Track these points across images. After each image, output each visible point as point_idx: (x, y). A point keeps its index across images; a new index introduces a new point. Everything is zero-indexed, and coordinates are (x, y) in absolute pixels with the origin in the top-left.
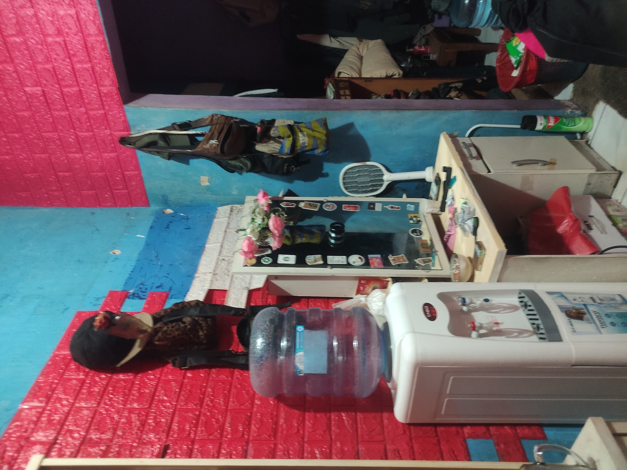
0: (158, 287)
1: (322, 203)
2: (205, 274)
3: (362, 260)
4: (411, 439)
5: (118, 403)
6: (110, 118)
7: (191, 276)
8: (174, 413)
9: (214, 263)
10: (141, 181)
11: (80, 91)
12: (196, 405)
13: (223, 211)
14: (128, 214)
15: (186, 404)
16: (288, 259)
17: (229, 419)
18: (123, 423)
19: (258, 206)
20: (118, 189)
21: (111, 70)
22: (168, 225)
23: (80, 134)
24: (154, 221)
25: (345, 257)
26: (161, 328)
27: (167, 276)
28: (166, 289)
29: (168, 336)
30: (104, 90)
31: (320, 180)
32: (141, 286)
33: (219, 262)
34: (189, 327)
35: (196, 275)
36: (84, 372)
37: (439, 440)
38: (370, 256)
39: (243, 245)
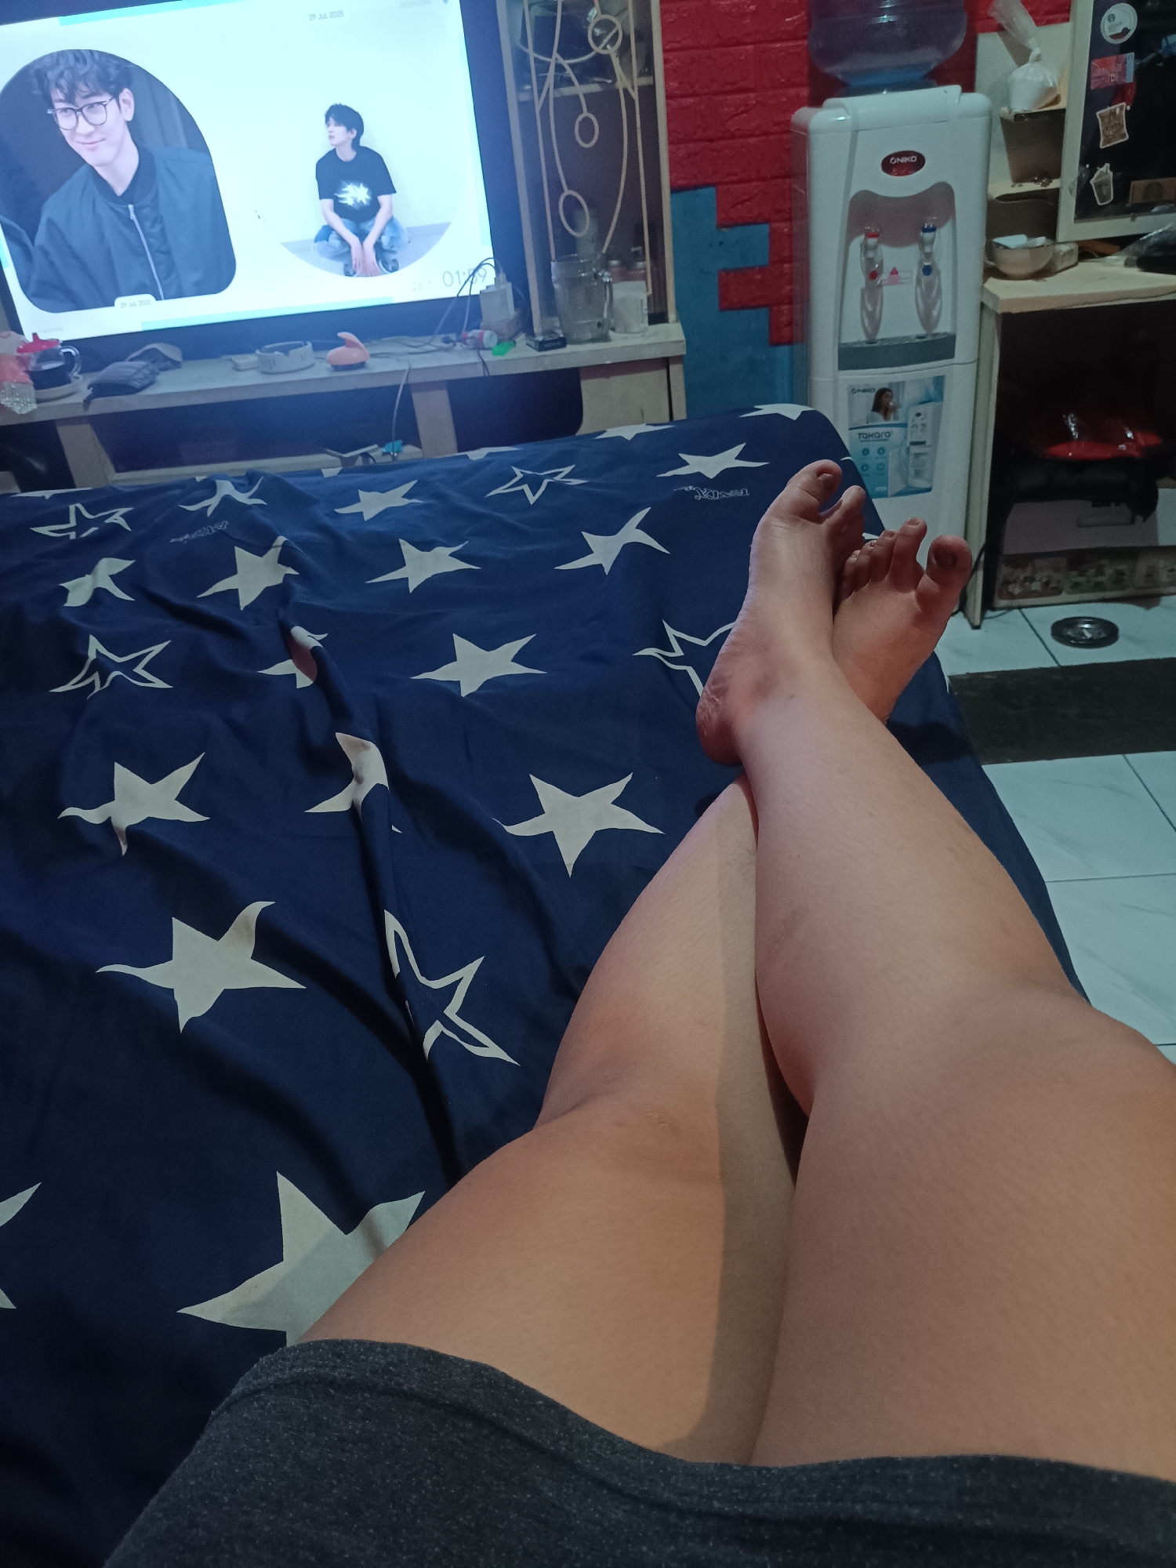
3: (1117, 36)
4: (765, 134)
37: (764, 179)
38: (1130, 57)
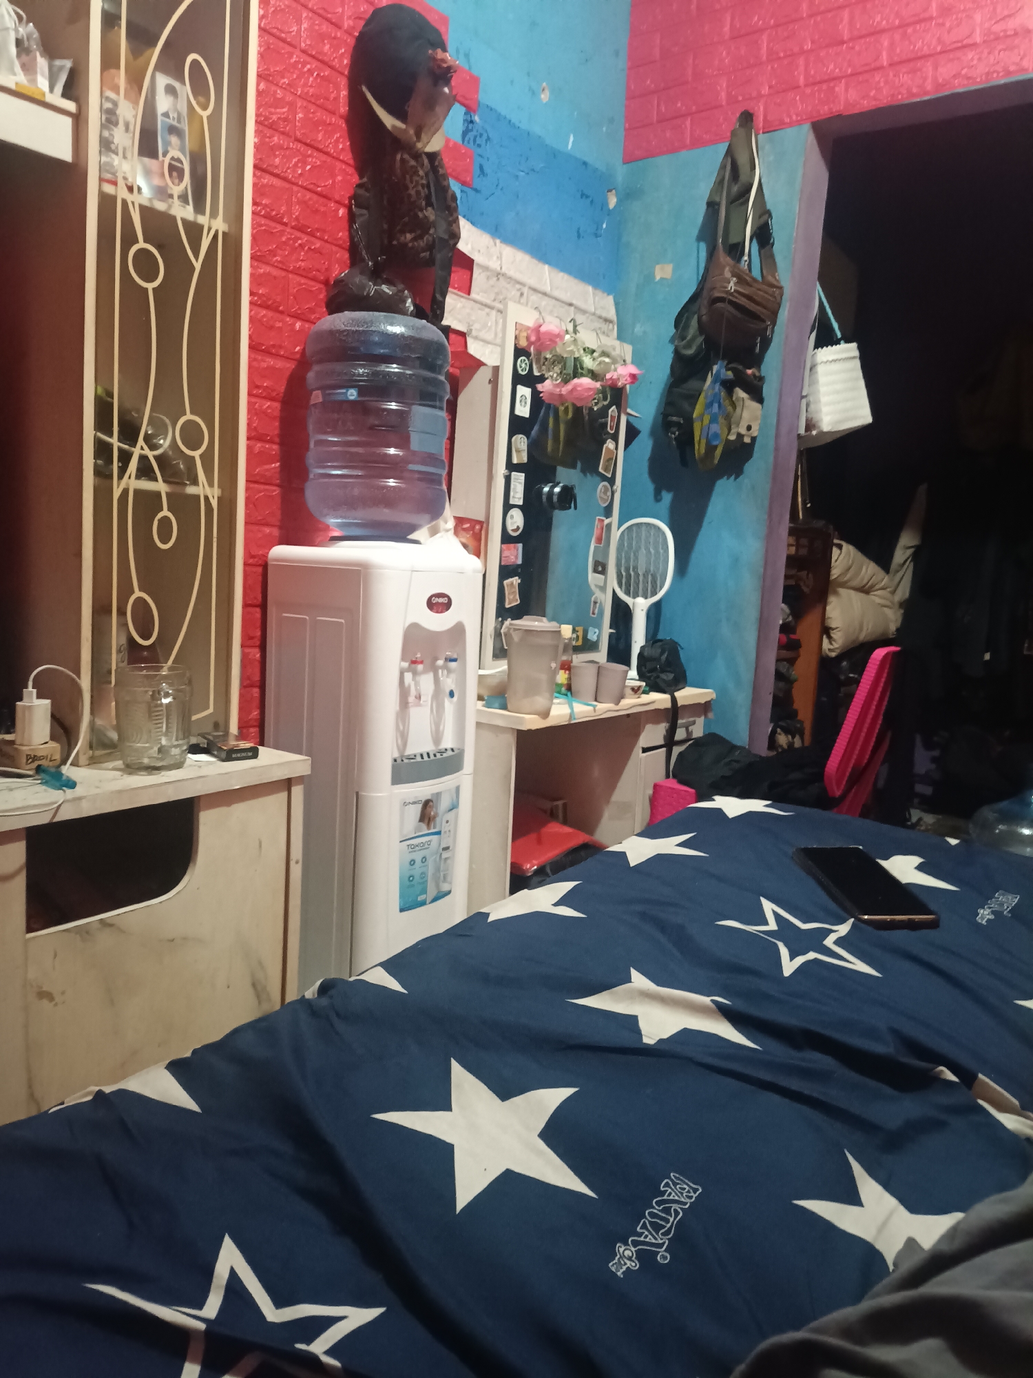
0: (481, 167)
1: (612, 481)
2: (500, 258)
3: (513, 530)
5: (305, 85)
6: (791, 95)
7: (496, 230)
8: (285, 179)
9: (518, 276)
10: (673, 149)
11: (843, 42)
12: (297, 219)
13: (607, 305)
14: (611, 120)
15: (300, 202)
16: (523, 404)
17: (275, 272)
18: (275, 92)
19: (614, 361)
20: (658, 105)
21: (874, 103)
22: (587, 197)
23: (765, 37)
24: (596, 170)
25: (521, 503)
26: (423, 165)
27: (500, 187)
28: (477, 183)
29: (408, 177)
30: (840, 88)
31: (650, 487)
32: (485, 136)
33: (518, 286)
34: (420, 215)
35: (498, 241)
36: (353, 28)
38: (520, 546)
39: (552, 325)
